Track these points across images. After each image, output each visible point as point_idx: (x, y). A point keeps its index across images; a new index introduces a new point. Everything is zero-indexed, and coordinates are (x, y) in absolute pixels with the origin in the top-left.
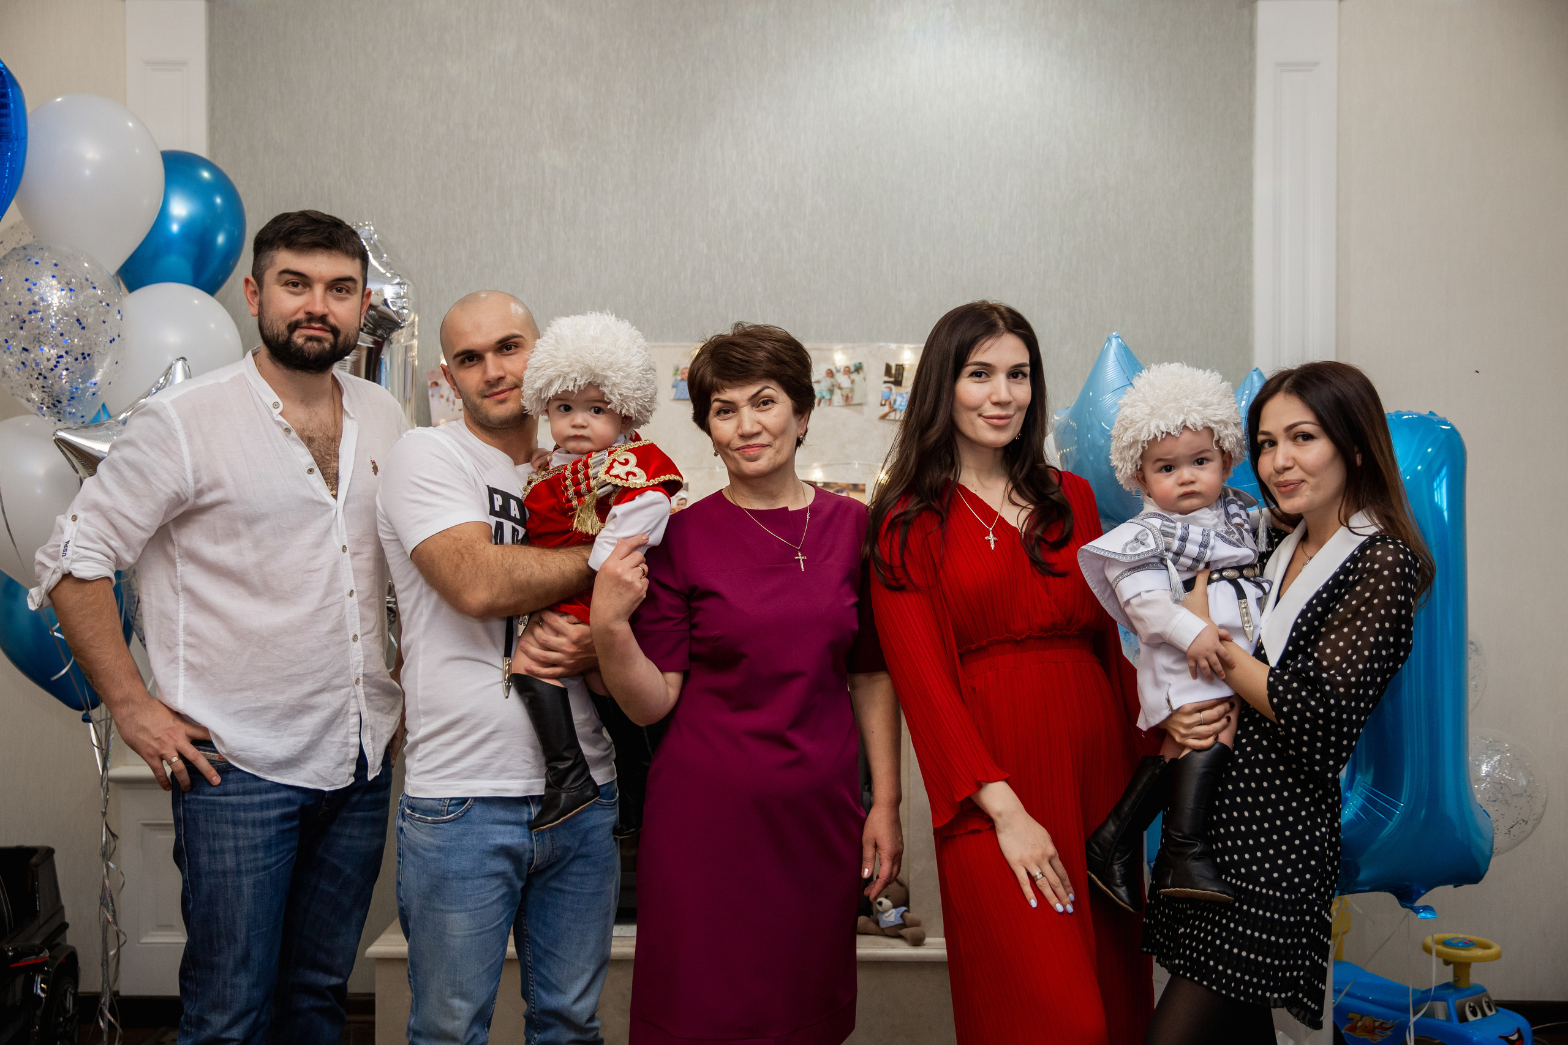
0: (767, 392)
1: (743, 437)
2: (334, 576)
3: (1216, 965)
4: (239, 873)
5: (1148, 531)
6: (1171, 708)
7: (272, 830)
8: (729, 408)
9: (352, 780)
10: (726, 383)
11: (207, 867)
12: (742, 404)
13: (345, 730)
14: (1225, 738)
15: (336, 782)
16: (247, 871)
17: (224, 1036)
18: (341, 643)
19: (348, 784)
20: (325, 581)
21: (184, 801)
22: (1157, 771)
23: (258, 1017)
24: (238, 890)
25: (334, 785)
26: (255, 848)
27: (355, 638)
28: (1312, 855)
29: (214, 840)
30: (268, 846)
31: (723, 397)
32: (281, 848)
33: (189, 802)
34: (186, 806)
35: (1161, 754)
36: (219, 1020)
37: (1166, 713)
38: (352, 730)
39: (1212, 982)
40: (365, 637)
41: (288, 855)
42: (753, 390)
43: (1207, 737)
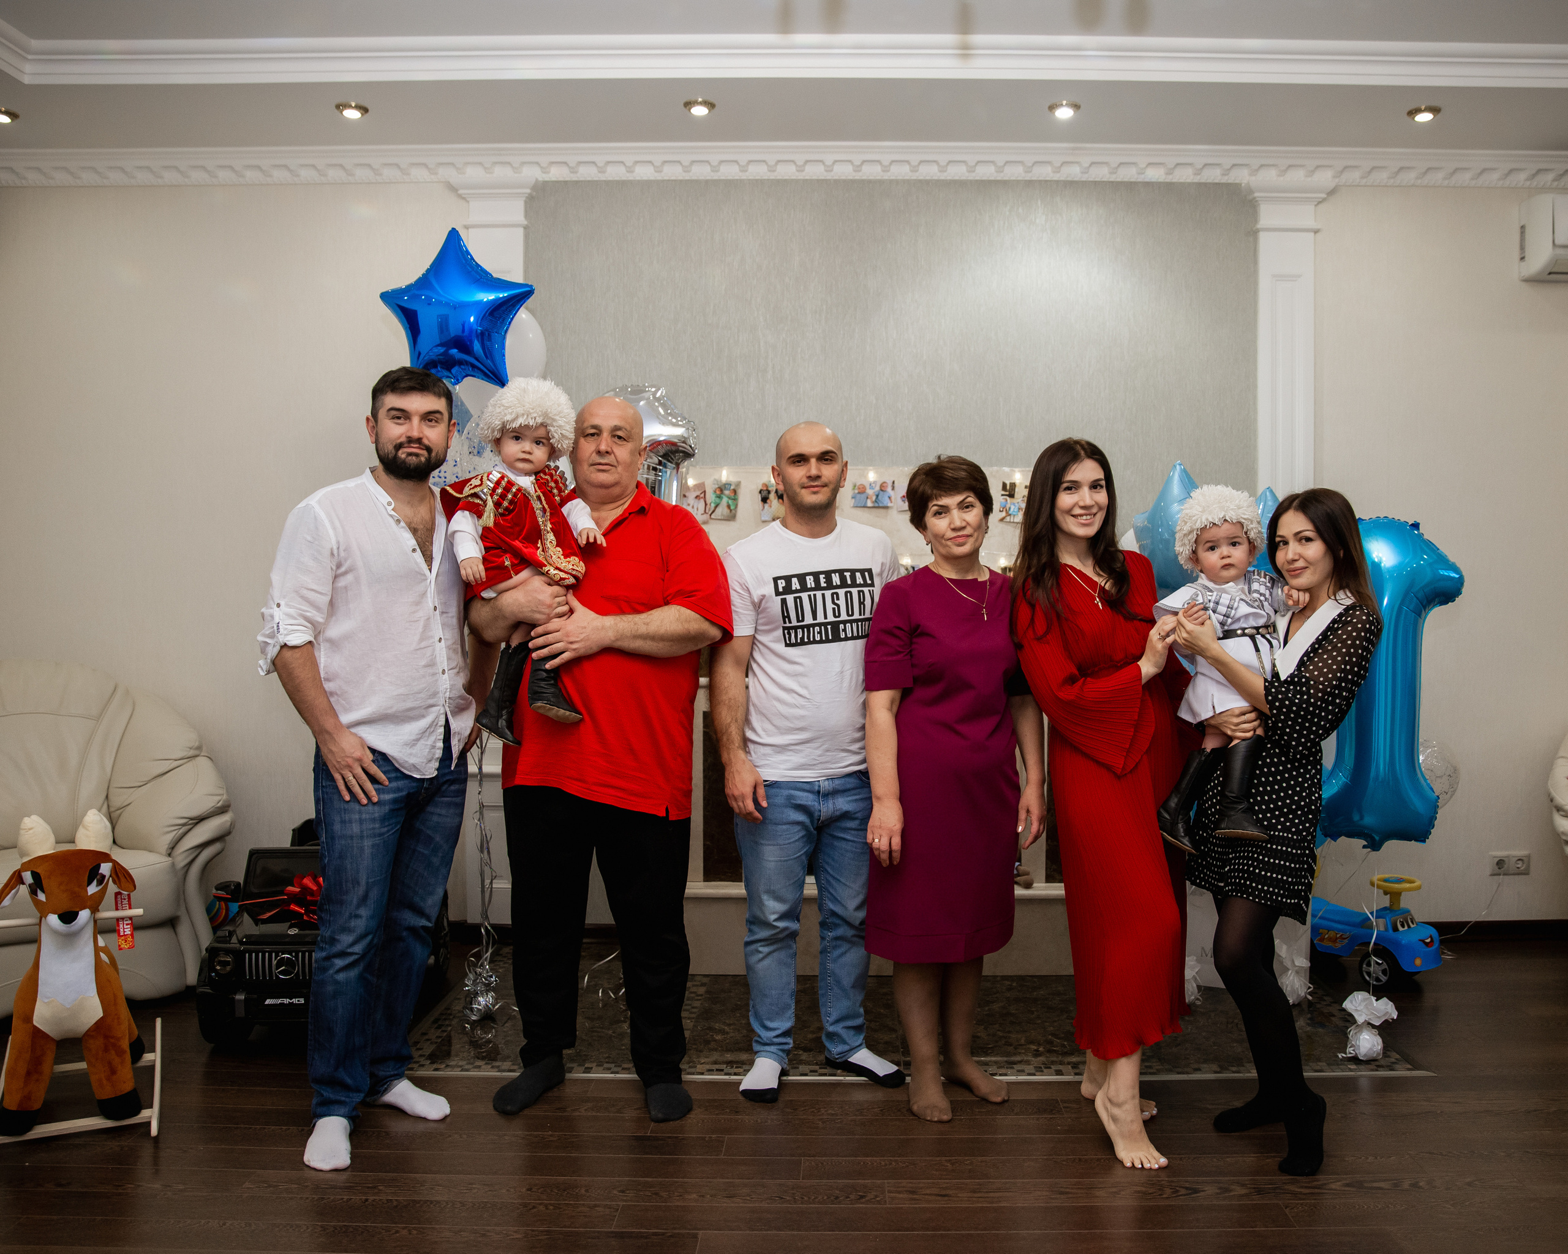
0: (969, 499)
1: (954, 530)
2: (427, 626)
3: (1251, 883)
4: (362, 837)
5: (1199, 592)
6: (1215, 712)
7: (387, 808)
8: (943, 511)
9: (436, 773)
10: (942, 493)
11: (339, 833)
12: (953, 507)
13: (435, 737)
14: (1259, 732)
15: (426, 773)
16: (368, 836)
17: (349, 950)
18: (434, 674)
19: (434, 775)
20: (420, 630)
21: (323, 786)
22: (1203, 758)
23: (372, 939)
24: (362, 849)
25: (424, 775)
26: (374, 820)
27: (444, 672)
28: (1310, 811)
29: (345, 813)
30: (384, 819)
31: (940, 503)
32: (391, 822)
33: (326, 787)
34: (324, 790)
35: (1203, 747)
36: (346, 939)
37: (1211, 714)
38: (438, 737)
39: (1249, 895)
40: (450, 671)
41: (396, 826)
42: (959, 498)
43: (1249, 731)
